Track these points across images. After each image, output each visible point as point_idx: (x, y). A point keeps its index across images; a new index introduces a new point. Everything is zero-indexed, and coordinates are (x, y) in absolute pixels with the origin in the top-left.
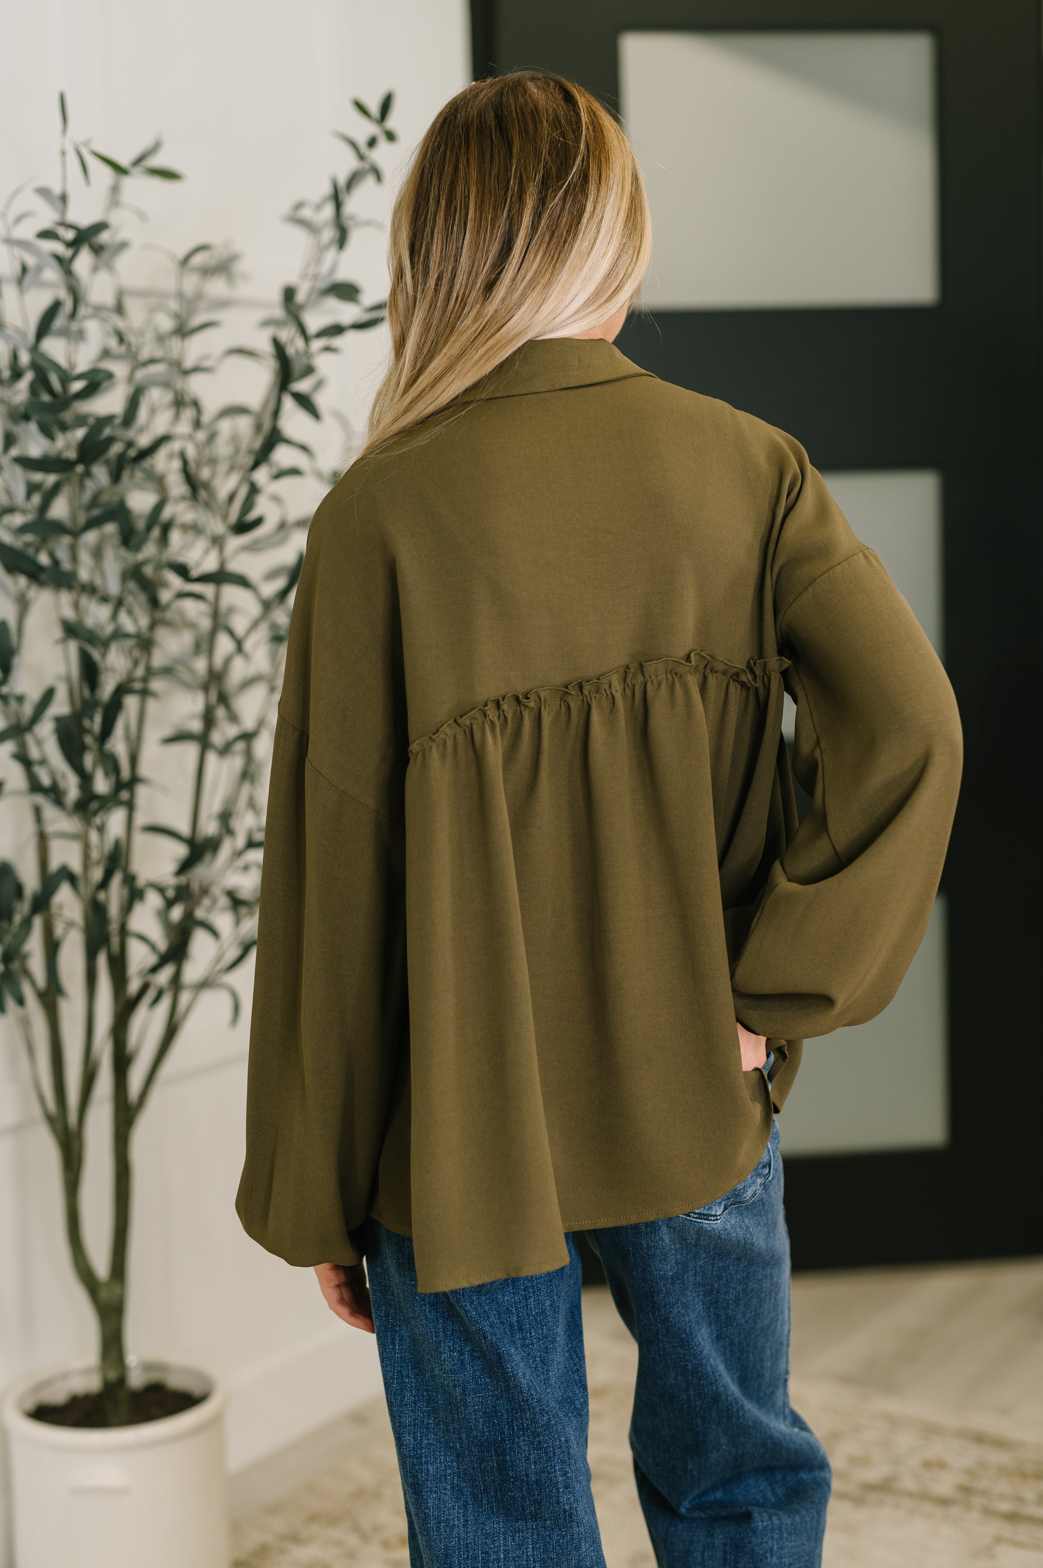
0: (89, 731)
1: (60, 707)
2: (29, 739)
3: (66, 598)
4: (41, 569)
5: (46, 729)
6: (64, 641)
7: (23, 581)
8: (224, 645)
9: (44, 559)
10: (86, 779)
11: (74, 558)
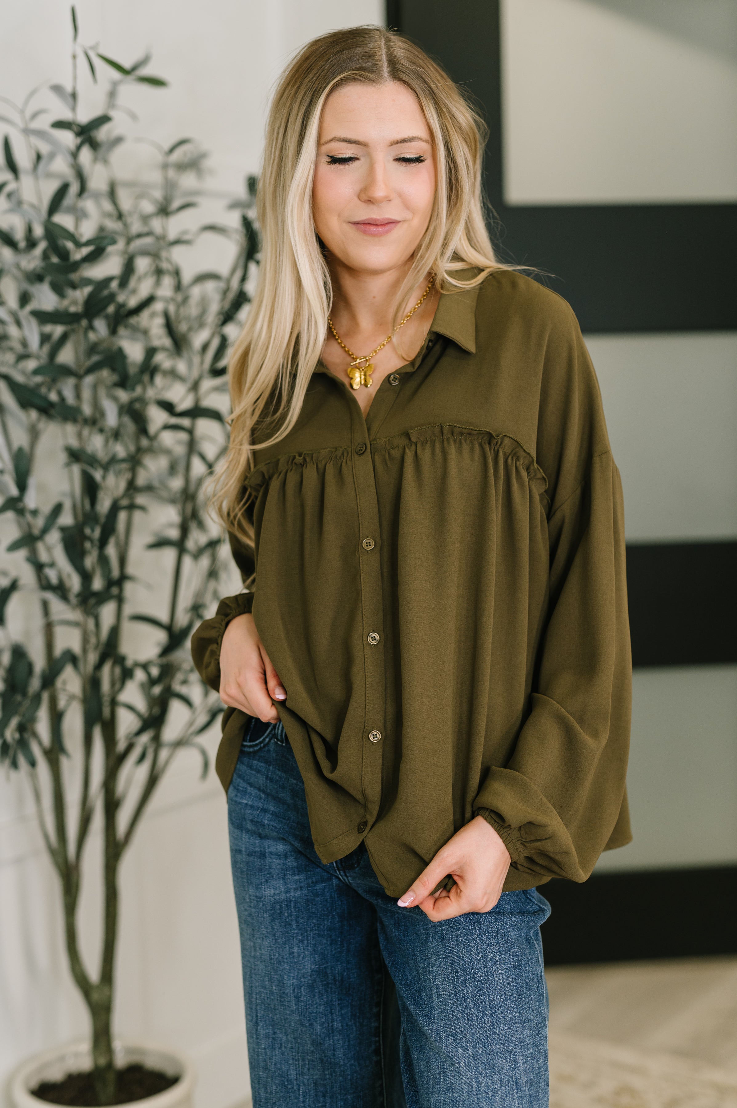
0: (90, 539)
1: (66, 519)
2: (40, 546)
3: (70, 429)
4: (52, 405)
5: (54, 537)
6: (68, 465)
7: (34, 414)
8: (198, 467)
9: (53, 397)
10: (86, 577)
11: (78, 396)
